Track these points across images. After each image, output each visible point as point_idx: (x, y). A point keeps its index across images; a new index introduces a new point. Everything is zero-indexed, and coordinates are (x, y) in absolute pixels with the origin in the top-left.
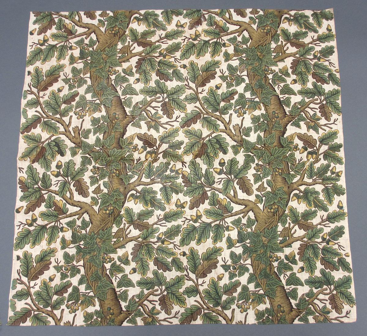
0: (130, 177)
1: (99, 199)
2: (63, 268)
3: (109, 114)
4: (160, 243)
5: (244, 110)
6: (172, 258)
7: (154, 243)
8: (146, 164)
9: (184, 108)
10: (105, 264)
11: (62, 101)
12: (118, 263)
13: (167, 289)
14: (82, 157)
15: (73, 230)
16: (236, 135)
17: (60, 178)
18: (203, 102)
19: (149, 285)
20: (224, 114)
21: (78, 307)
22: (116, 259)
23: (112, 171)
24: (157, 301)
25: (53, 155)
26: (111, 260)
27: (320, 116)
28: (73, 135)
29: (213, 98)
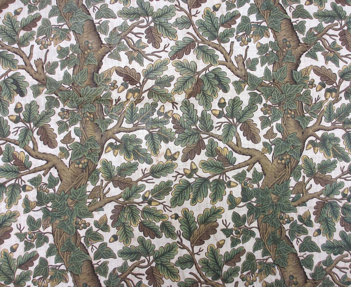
0: (107, 122)
1: (70, 150)
2: (28, 236)
3: (80, 42)
4: (146, 204)
5: (249, 37)
6: (161, 222)
7: (138, 204)
8: (128, 105)
9: (174, 35)
10: (78, 230)
11: (20, 26)
12: (95, 229)
13: (155, 259)
14: (46, 97)
15: (39, 189)
16: (238, 68)
17: (20, 124)
18: (197, 27)
19: (133, 255)
20: (224, 42)
21: (47, 283)
22: (92, 225)
23: (85, 115)
24: (143, 275)
25: (10, 95)
26: (86, 225)
27: (340, 45)
28: (36, 70)
29: (210, 22)
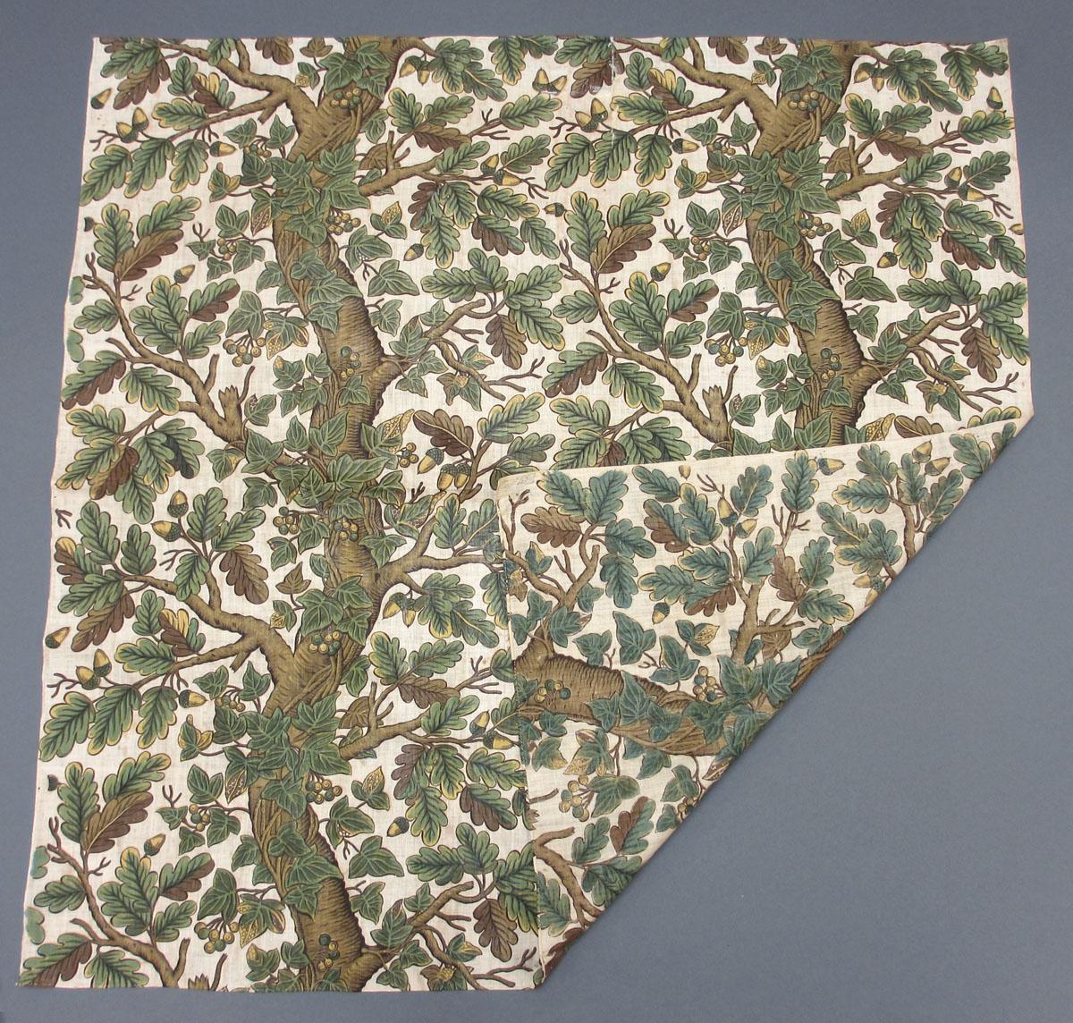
0: (391, 544)
1: (298, 608)
2: (188, 817)
3: (330, 351)
4: (480, 744)
5: (737, 344)
6: (514, 789)
7: (461, 743)
8: (441, 503)
9: (556, 337)
10: (313, 805)
11: (187, 309)
12: (353, 802)
13: (498, 881)
14: (246, 480)
15: (219, 701)
16: (710, 420)
17: (181, 544)
18: (613, 319)
19: (444, 869)
20: (676, 356)
21: (232, 932)
22: (348, 792)
23: (337, 526)
24: (468, 919)
25: (160, 474)
26: (332, 793)
27: (965, 365)
28: (222, 414)
29: (645, 306)
